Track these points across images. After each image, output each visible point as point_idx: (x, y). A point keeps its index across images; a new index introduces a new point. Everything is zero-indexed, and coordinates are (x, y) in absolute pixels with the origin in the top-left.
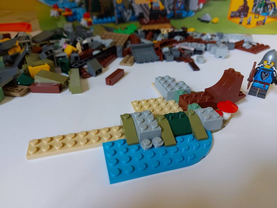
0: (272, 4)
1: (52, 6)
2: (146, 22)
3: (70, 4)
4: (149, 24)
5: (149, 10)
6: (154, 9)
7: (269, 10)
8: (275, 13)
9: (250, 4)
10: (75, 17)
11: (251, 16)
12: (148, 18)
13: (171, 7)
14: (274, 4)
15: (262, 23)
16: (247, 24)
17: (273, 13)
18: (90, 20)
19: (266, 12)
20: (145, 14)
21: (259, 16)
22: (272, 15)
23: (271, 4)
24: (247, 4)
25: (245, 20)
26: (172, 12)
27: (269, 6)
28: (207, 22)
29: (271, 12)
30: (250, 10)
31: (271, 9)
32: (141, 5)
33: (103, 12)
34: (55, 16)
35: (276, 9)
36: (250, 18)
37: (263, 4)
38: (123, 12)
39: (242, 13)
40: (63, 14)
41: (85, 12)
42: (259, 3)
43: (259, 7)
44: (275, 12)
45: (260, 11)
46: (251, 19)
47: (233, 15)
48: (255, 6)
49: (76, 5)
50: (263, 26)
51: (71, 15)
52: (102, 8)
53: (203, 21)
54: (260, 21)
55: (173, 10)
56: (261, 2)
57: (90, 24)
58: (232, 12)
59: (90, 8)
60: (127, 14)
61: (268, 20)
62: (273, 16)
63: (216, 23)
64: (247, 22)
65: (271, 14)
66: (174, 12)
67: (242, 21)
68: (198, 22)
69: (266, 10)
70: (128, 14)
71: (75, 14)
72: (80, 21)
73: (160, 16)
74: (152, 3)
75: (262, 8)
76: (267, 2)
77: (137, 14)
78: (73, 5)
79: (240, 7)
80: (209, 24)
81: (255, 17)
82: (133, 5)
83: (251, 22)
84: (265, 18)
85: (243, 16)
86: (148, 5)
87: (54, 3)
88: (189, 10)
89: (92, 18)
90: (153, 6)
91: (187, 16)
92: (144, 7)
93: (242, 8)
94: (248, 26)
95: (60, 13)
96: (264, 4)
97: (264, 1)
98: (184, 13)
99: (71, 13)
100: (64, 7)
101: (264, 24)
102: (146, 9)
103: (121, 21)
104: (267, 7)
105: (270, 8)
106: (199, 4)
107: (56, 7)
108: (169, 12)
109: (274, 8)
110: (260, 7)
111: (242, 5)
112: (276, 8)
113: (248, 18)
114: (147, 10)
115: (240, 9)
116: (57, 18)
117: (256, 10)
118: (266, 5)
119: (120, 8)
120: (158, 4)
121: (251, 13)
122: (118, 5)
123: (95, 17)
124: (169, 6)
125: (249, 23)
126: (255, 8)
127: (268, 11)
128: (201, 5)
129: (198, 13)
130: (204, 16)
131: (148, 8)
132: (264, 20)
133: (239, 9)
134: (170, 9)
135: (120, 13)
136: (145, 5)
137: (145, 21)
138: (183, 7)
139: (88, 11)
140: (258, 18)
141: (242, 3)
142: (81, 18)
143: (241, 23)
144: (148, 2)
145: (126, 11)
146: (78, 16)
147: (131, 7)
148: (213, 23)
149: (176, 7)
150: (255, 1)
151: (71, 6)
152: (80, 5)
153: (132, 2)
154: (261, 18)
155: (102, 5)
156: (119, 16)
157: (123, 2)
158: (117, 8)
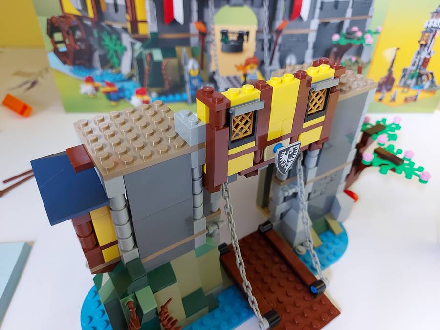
0: (429, 74)
1: (84, 79)
3: (114, 76)
5: (240, 85)
7: (424, 83)
8: (432, 87)
9: (397, 75)
10: (121, 95)
11: (397, 89)
14: (432, 74)
15: (413, 99)
16: (391, 101)
17: (429, 86)
18: (146, 98)
19: (419, 85)
21: (408, 90)
22: (428, 89)
23: (427, 75)
24: (392, 74)
25: (387, 96)
27: (424, 78)
29: (427, 84)
30: (396, 83)
31: (427, 81)
32: (228, 78)
33: (167, 87)
34: (90, 93)
36: (395, 93)
37: (416, 75)
38: (200, 87)
39: (384, 87)
40: (102, 90)
41: (139, 88)
42: (409, 73)
43: (410, 77)
44: (432, 85)
45: (410, 84)
46: (396, 95)
48: (404, 76)
49: (124, 78)
50: (413, 103)
51: (115, 92)
52: (167, 83)
54: (410, 97)
56: (413, 72)
57: (146, 103)
59: (147, 82)
61: (422, 95)
64: (390, 98)
65: (426, 87)
67: (383, 97)
69: (420, 82)
71: (122, 90)
72: (130, 99)
74: (245, 75)
75: (414, 81)
76: (423, 72)
77: (222, 90)
78: (118, 78)
79: (382, 79)
81: (403, 92)
82: (216, 77)
83: (397, 99)
84: (418, 93)
85: (384, 91)
86: (240, 77)
89: (150, 95)
90: (248, 78)
92: (234, 81)
93: (385, 80)
94: (393, 103)
95: (97, 89)
97: (418, 71)
99: (116, 88)
100: (103, 81)
101: (415, 100)
102: (236, 83)
104: (422, 79)
105: (426, 79)
107: (90, 80)
109: (432, 80)
110: (412, 78)
111: (386, 77)
112: (434, 80)
113: (392, 93)
114: (238, 85)
115: (381, 82)
116: (92, 97)
117: (405, 83)
118: (420, 76)
119: (195, 82)
121: (398, 86)
122: (191, 78)
123: (154, 95)
125: (393, 100)
126: (403, 80)
127: (422, 83)
131: (239, 82)
132: (416, 96)
135: (195, 89)
136: (235, 77)
140: (407, 92)
141: (385, 74)
142: (131, 94)
143: (381, 100)
144: (240, 74)
145: (205, 86)
146: (127, 93)
147: (213, 81)
150: (405, 70)
151: (114, 79)
152: (130, 78)
153: (214, 73)
154: (412, 93)
155: (165, 77)
156: (193, 92)
157: (199, 73)
158: (190, 82)
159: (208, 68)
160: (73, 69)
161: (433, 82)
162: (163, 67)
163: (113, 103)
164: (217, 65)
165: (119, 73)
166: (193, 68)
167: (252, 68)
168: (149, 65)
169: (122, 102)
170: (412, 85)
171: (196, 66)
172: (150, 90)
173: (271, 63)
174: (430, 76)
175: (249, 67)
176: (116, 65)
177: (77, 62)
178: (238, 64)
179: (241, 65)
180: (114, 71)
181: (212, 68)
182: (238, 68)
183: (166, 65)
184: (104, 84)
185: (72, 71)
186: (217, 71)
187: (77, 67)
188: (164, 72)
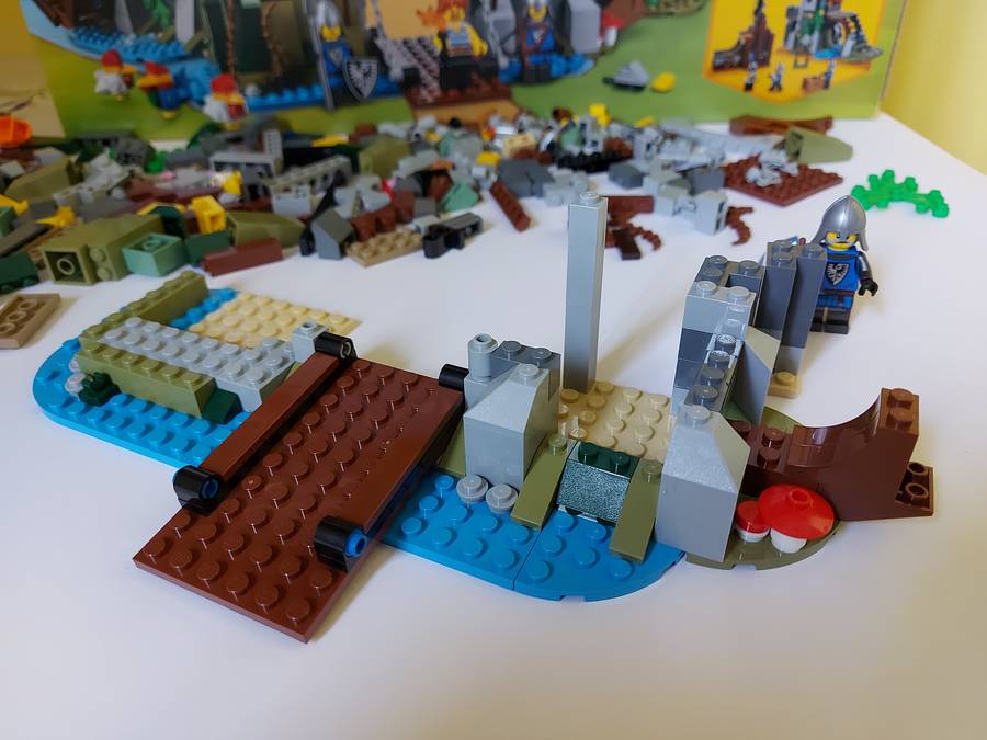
0: (848, 20)
1: (99, 57)
2: (430, 99)
3: (162, 47)
4: (439, 103)
5: (434, 58)
6: (452, 54)
7: (841, 41)
8: (860, 50)
9: (776, 23)
10: (182, 93)
11: (780, 60)
12: (435, 85)
13: (511, 45)
14: (854, 18)
15: (822, 83)
16: (772, 89)
17: (853, 49)
18: (236, 98)
19: (831, 48)
20: (423, 73)
21: (807, 61)
22: (851, 56)
24: (765, 23)
25: (763, 78)
26: (515, 60)
27: (839, 28)
28: (638, 88)
29: (848, 45)
30: (778, 43)
31: (847, 38)
32: (405, 42)
33: (278, 70)
34: (114, 91)
35: (862, 37)
36: (780, 69)
37: (819, 22)
38: (348, 67)
39: (751, 56)
40: (140, 82)
41: (218, 75)
42: (803, 18)
43: (808, 29)
44: (859, 46)
45: (810, 45)
46: (783, 73)
47: (720, 61)
48: (791, 27)
49: (182, 52)
50: (824, 92)
51: (168, 86)
52: (275, 58)
53: (623, 87)
54: (814, 78)
55: (519, 52)
56: (810, 16)
57: (237, 111)
58: (718, 54)
59: (232, 61)
60: (362, 75)
62: (852, 59)
63: (667, 92)
64: (769, 83)
65: (847, 51)
66: (522, 60)
67: (752, 79)
68: (608, 90)
69: (830, 40)
70: (366, 75)
71: (180, 81)
72: (202, 103)
73: (474, 76)
74: (443, 36)
75: (816, 36)
76: (833, 14)
77: (396, 72)
78: (170, 52)
79: (742, 33)
80: (646, 94)
81: (796, 66)
82: (379, 42)
83: (783, 83)
84: (831, 66)
85: (754, 65)
86: (432, 39)
87: (105, 48)
88: (573, 51)
90: (449, 42)
91: (568, 71)
92: (418, 48)
93: (750, 36)
94: (776, 96)
95: (129, 81)
96: (821, 21)
97: (821, 13)
98: (557, 65)
99: (168, 78)
100: (140, 61)
101: (826, 85)
102: (424, 54)
103: (345, 96)
104: (834, 31)
105: (843, 32)
106: (603, 31)
107: (113, 60)
108: (503, 62)
109: (857, 33)
110: (811, 32)
111: (750, 30)
112: (861, 34)
113: (771, 70)
114: (428, 59)
115: (743, 41)
116: (119, 98)
117: (797, 40)
118: (829, 24)
119: (336, 56)
120: (465, 37)
121: (780, 51)
122: (328, 45)
123: (251, 90)
124: (502, 42)
125: (776, 86)
126: (792, 36)
127: (835, 42)
128: (612, 35)
129: (603, 61)
130: (625, 71)
131: (430, 53)
132: (828, 75)
133: (739, 42)
134: (505, 53)
135: (338, 72)
136: (420, 41)
137: (424, 93)
138: (550, 42)
139: (224, 69)
140: (805, 66)
141: (748, 21)
143: (749, 87)
144: (431, 32)
145: (358, 64)
146: (194, 87)
147: (374, 51)
148: (655, 91)
149: (526, 46)
150: (791, 12)
151: (163, 53)
152: (196, 51)
153: (374, 32)
154: (816, 68)
155: (270, 46)
156: (335, 81)
157: (343, 34)
158: (325, 55)
159: (360, 21)
160: (73, 35)
161: (860, 39)
162: (264, 23)
163: (167, 115)
164: (378, 13)
165: (173, 38)
166: (329, 24)
167: (454, 18)
168: (233, 20)
169: (185, 108)
170: (813, 49)
171: (334, 18)
172: (242, 77)
173: (494, 6)
174: (852, 24)
175: (447, 15)
176: (165, 21)
177: (82, 18)
178: (424, 9)
179: (430, 9)
180: (161, 35)
181: (370, 22)
182: (425, 18)
183: (268, 17)
184: (141, 68)
185: (71, 39)
186: (380, 26)
187: (81, 30)
188: (266, 35)
